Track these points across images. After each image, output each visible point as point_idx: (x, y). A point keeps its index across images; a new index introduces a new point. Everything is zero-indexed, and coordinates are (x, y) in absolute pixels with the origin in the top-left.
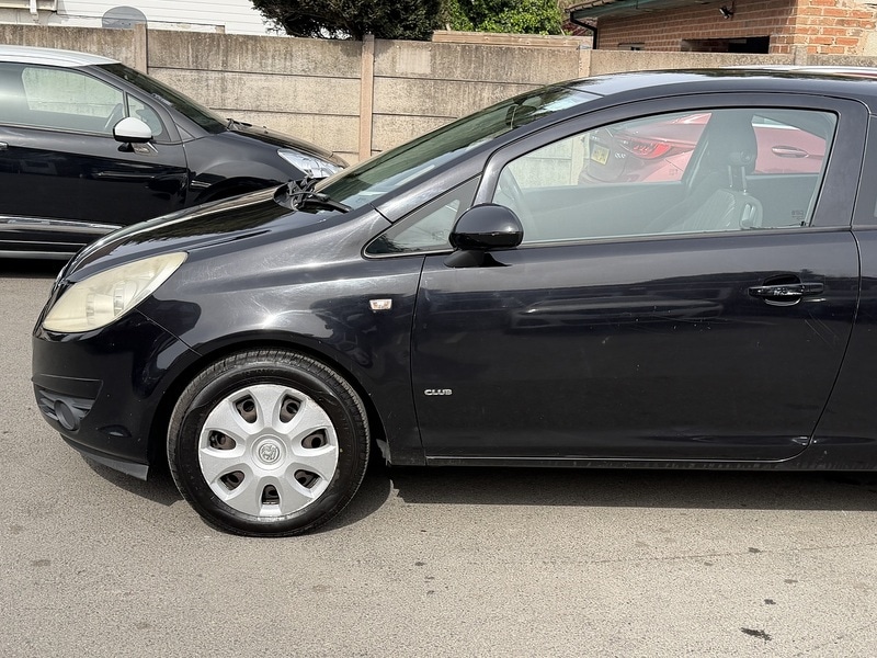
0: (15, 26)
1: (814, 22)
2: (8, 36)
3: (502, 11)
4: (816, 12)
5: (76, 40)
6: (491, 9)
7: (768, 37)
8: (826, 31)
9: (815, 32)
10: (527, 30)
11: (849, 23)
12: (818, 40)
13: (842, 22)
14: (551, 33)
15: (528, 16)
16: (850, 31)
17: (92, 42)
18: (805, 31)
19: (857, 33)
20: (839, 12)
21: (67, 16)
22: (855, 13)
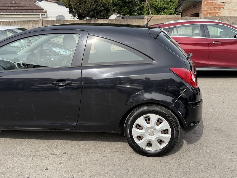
0: (14, 21)
1: (207, 8)
2: (13, 23)
3: (165, 10)
4: (207, 5)
5: (27, 23)
6: (162, 9)
7: (199, 13)
8: (210, 10)
9: (207, 11)
10: (171, 14)
11: (216, 8)
12: (208, 13)
13: (215, 8)
14: (177, 14)
15: (171, 11)
16: (217, 10)
17: (31, 24)
18: (204, 10)
19: (219, 10)
20: (214, 5)
21: (49, 18)
22: (218, 5)
